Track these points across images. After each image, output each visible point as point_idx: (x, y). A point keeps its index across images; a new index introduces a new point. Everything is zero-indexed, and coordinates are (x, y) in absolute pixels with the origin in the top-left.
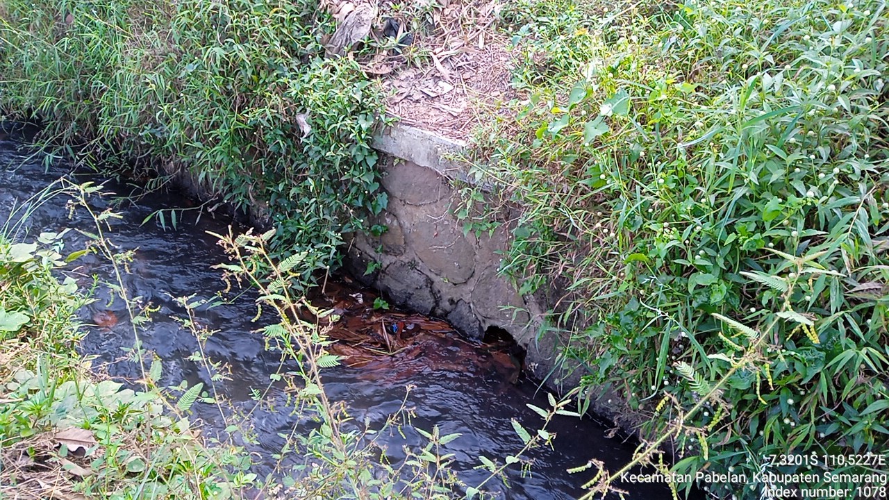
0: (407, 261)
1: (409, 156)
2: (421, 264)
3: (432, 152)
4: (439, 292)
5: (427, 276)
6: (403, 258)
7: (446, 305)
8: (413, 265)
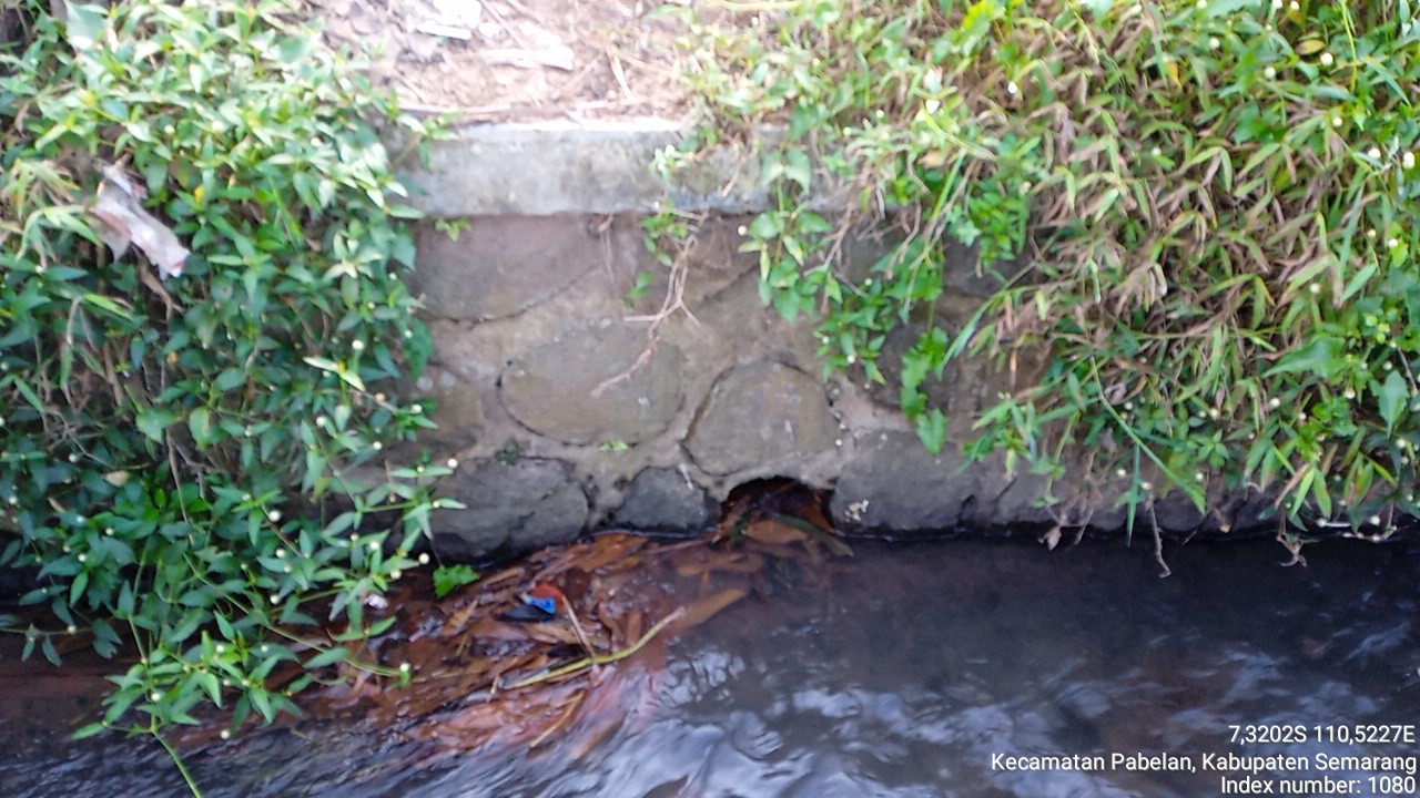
0: (490, 452)
1: (501, 202)
2: (535, 440)
3: (575, 171)
4: (590, 478)
5: (559, 460)
6: (478, 451)
7: (610, 496)
8: (512, 455)
